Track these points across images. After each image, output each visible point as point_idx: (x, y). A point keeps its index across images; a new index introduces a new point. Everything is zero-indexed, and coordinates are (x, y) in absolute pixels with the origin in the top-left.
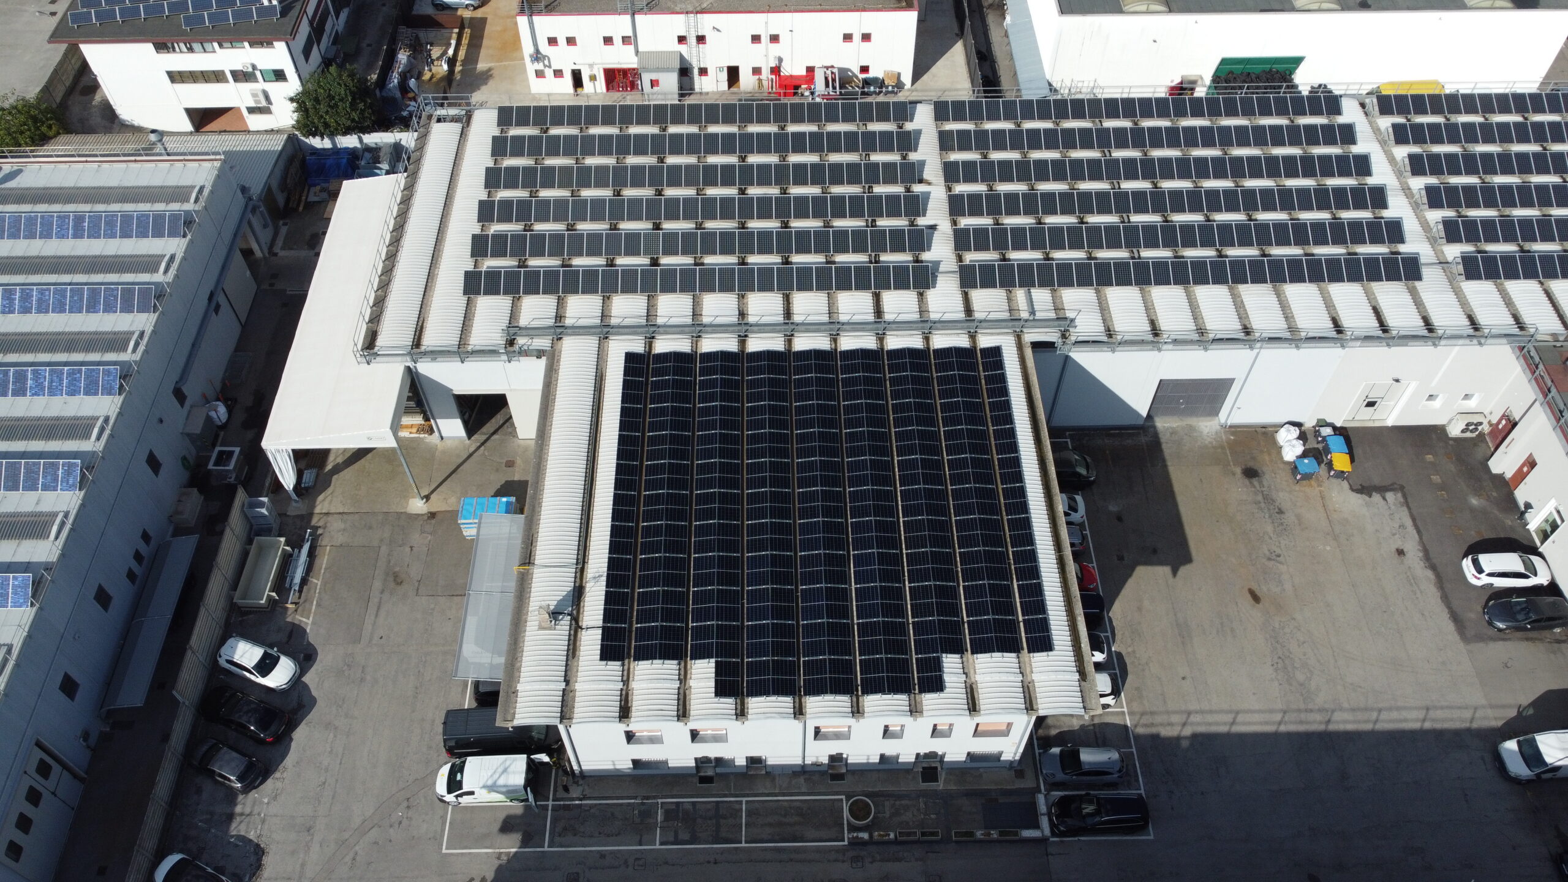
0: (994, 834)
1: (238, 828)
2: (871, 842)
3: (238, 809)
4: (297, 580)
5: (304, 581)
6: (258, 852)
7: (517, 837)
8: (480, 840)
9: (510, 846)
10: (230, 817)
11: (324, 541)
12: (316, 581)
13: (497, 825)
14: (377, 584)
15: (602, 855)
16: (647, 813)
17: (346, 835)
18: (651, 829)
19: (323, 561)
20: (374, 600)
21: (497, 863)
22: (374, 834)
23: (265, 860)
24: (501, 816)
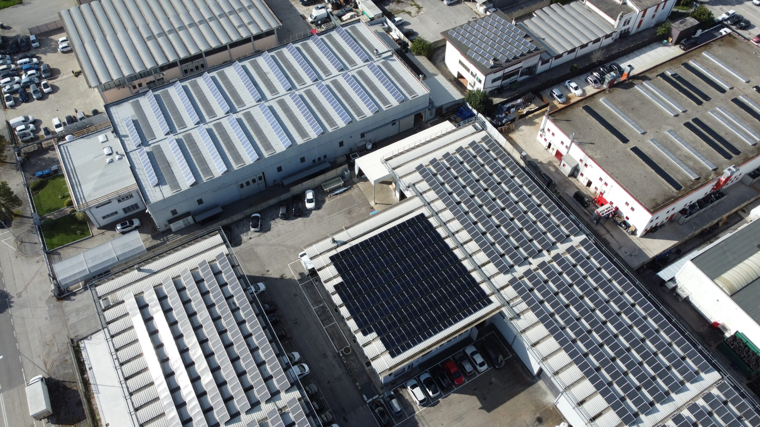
0: (359, 388)
1: (272, 223)
2: (341, 357)
3: (276, 220)
4: (336, 193)
5: (337, 194)
6: (269, 230)
7: (300, 278)
8: (295, 271)
9: (297, 277)
10: (274, 219)
11: (350, 191)
12: (339, 197)
13: (300, 272)
14: (346, 209)
15: (305, 298)
16: (321, 302)
17: (282, 243)
18: (317, 305)
19: (345, 194)
20: (341, 211)
21: (291, 277)
22: (285, 249)
23: (268, 232)
24: (303, 271)
